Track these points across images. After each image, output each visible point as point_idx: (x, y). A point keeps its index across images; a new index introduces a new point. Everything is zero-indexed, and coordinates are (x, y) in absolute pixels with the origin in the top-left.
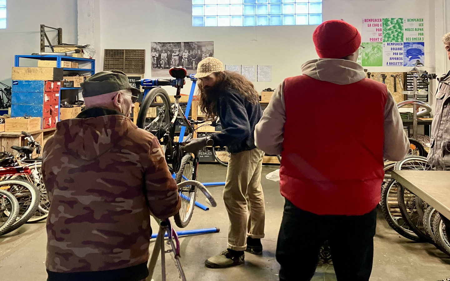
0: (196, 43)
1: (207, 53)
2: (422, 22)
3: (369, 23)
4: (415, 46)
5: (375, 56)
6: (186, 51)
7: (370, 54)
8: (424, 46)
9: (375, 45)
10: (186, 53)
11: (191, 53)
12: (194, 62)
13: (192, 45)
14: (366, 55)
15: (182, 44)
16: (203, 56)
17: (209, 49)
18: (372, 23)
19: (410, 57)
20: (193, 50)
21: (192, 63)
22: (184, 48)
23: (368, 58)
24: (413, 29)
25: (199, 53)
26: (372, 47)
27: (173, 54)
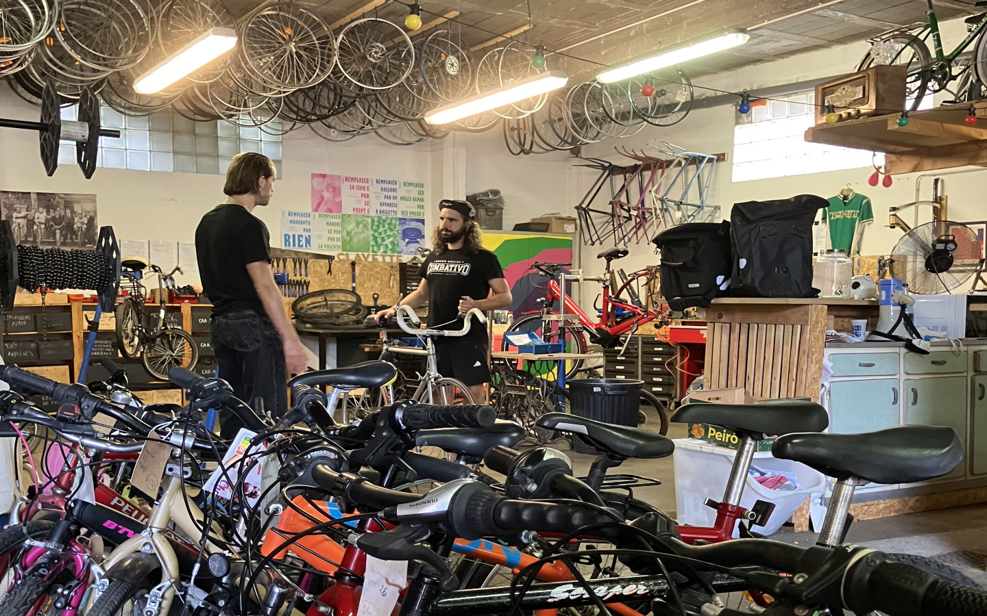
0: (62, 196)
1: (84, 214)
2: (421, 189)
3: (352, 183)
4: (413, 225)
5: (361, 237)
6: (41, 209)
7: (353, 233)
9: (360, 220)
10: (42, 213)
11: (52, 214)
12: (58, 232)
14: (348, 233)
15: (34, 197)
16: (76, 221)
17: (87, 209)
18: (356, 184)
19: (407, 240)
21: (54, 234)
22: (36, 204)
23: (351, 240)
24: (411, 198)
25: (69, 214)
26: (356, 222)
27: (15, 215)
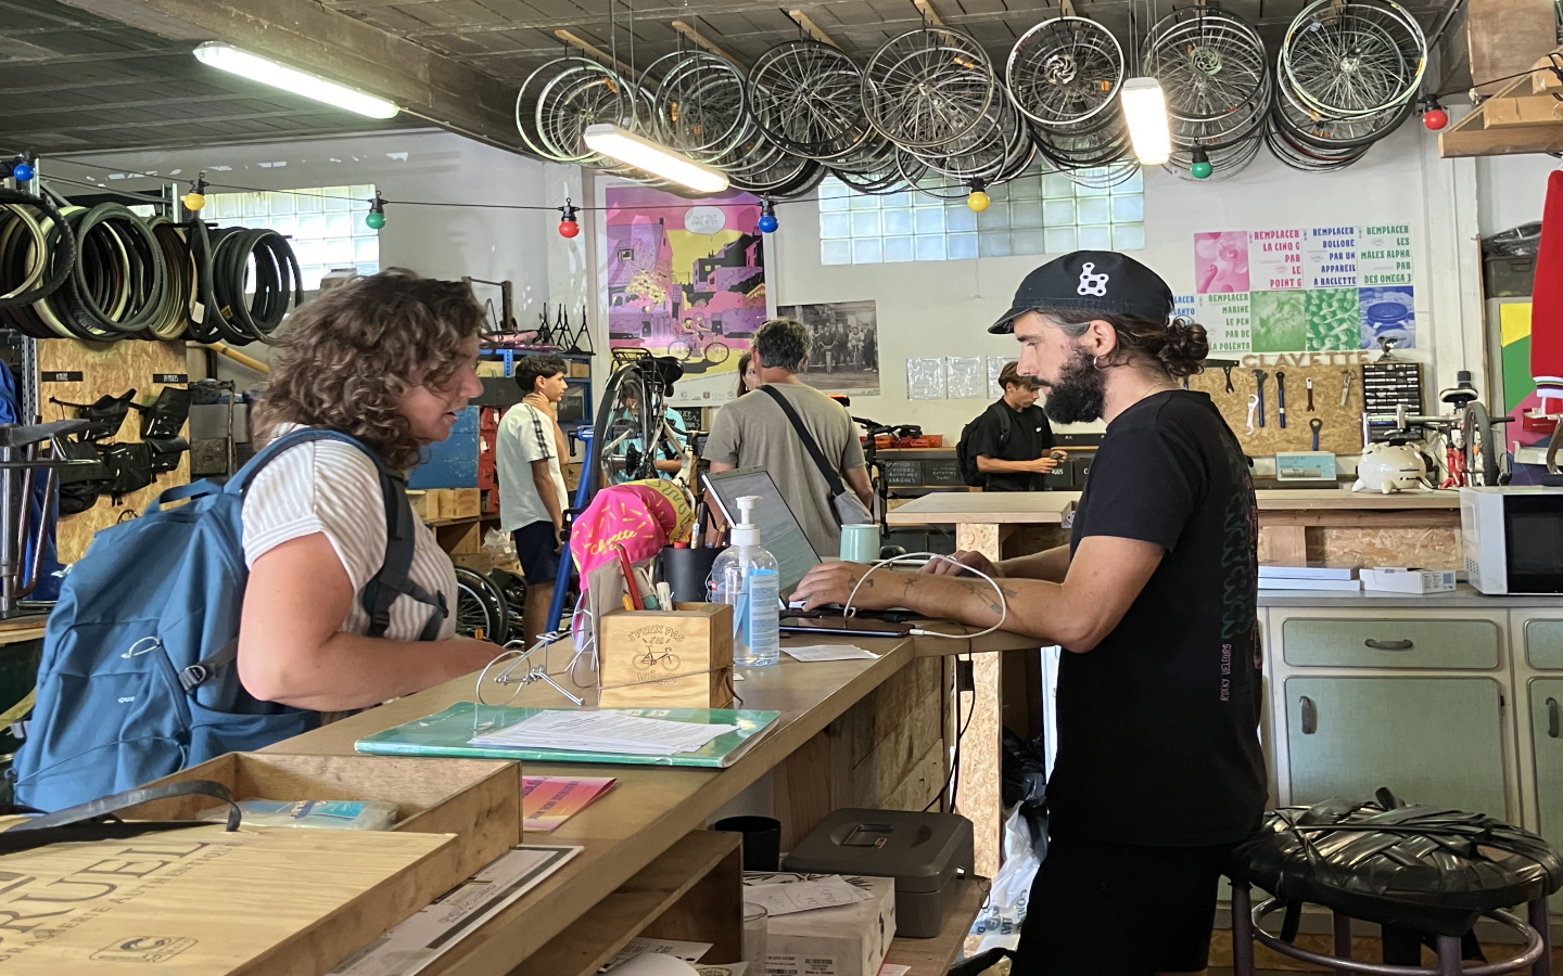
0: (833, 306)
1: (860, 328)
2: (1405, 235)
3: (1267, 241)
4: (1389, 298)
5: (1287, 325)
6: (807, 326)
7: (1272, 321)
8: (1412, 295)
9: (1284, 298)
11: (821, 331)
12: (828, 354)
13: (823, 312)
14: (1263, 322)
15: (799, 311)
16: (850, 338)
18: (1273, 241)
19: (1377, 325)
20: (824, 323)
21: (824, 355)
23: (1269, 331)
24: (1382, 253)
25: (841, 329)
26: (1276, 303)
